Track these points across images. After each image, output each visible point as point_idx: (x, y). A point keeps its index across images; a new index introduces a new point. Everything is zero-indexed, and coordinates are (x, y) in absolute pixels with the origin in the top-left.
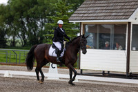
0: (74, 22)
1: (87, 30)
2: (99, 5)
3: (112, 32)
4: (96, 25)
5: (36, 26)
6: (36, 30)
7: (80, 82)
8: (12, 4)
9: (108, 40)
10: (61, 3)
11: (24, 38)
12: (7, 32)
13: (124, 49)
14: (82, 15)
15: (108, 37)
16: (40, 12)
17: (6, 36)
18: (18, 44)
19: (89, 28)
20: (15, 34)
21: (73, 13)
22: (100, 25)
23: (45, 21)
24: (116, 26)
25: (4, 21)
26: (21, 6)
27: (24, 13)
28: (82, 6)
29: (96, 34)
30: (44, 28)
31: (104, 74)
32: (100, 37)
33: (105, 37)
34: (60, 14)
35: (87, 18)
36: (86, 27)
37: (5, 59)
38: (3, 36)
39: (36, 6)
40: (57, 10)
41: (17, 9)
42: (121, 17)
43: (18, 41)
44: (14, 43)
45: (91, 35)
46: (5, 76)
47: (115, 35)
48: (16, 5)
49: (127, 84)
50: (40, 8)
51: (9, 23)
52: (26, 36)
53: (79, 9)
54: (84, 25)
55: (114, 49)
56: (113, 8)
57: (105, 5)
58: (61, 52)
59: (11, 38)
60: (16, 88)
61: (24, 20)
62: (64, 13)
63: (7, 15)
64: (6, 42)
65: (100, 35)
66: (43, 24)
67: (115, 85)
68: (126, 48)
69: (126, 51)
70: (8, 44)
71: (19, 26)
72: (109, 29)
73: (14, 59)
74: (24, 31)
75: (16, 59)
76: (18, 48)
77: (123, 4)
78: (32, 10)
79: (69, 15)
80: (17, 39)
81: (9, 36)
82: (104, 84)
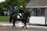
0: (27, 7)
1: (32, 10)
2: (36, 2)
3: (40, 11)
4: (35, 8)
5: (14, 9)
6: (14, 10)
7: (29, 27)
8: (6, 1)
9: (39, 13)
10: (23, 1)
11: (10, 13)
12: (4, 10)
13: (44, 16)
14: (30, 5)
15: (39, 12)
16: (16, 4)
17: (4, 12)
18: (8, 15)
19: (33, 9)
20: (7, 11)
21: (27, 4)
22: (36, 8)
23: (17, 7)
24: (41, 9)
25: (3, 7)
26: (9, 2)
27: (10, 4)
28: (30, 2)
29: (35, 11)
30: (17, 9)
31: (37, 25)
32: (36, 12)
33: (38, 12)
34: (22, 5)
35: (32, 6)
36: (31, 9)
37: (4, 20)
38: (3, 12)
39: (14, 2)
40: (21, 3)
41: (8, 3)
42: (43, 6)
43: (8, 14)
44: (7, 14)
45: (33, 12)
46: (4, 25)
47: (41, 12)
48: (8, 2)
49: (45, 28)
50: (16, 3)
51: (5, 8)
52: (11, 12)
53: (29, 3)
54: (31, 8)
55: (41, 16)
56: (40, 2)
57: (38, 1)
58: (21, 17)
59: (6, 13)
60: (7, 29)
61: (10, 7)
62: (24, 4)
63: (5, 5)
64: (4, 14)
65: (36, 11)
66: (17, 8)
67: (41, 28)
68: (45, 16)
69: (45, 17)
70: (5, 15)
71: (9, 9)
72: (39, 10)
73: (7, 20)
74: (10, 10)
75: (8, 20)
76: (8, 16)
77: (44, 1)
78: (13, 3)
79: (26, 5)
80: (8, 13)
81: (5, 12)
82: (37, 28)
